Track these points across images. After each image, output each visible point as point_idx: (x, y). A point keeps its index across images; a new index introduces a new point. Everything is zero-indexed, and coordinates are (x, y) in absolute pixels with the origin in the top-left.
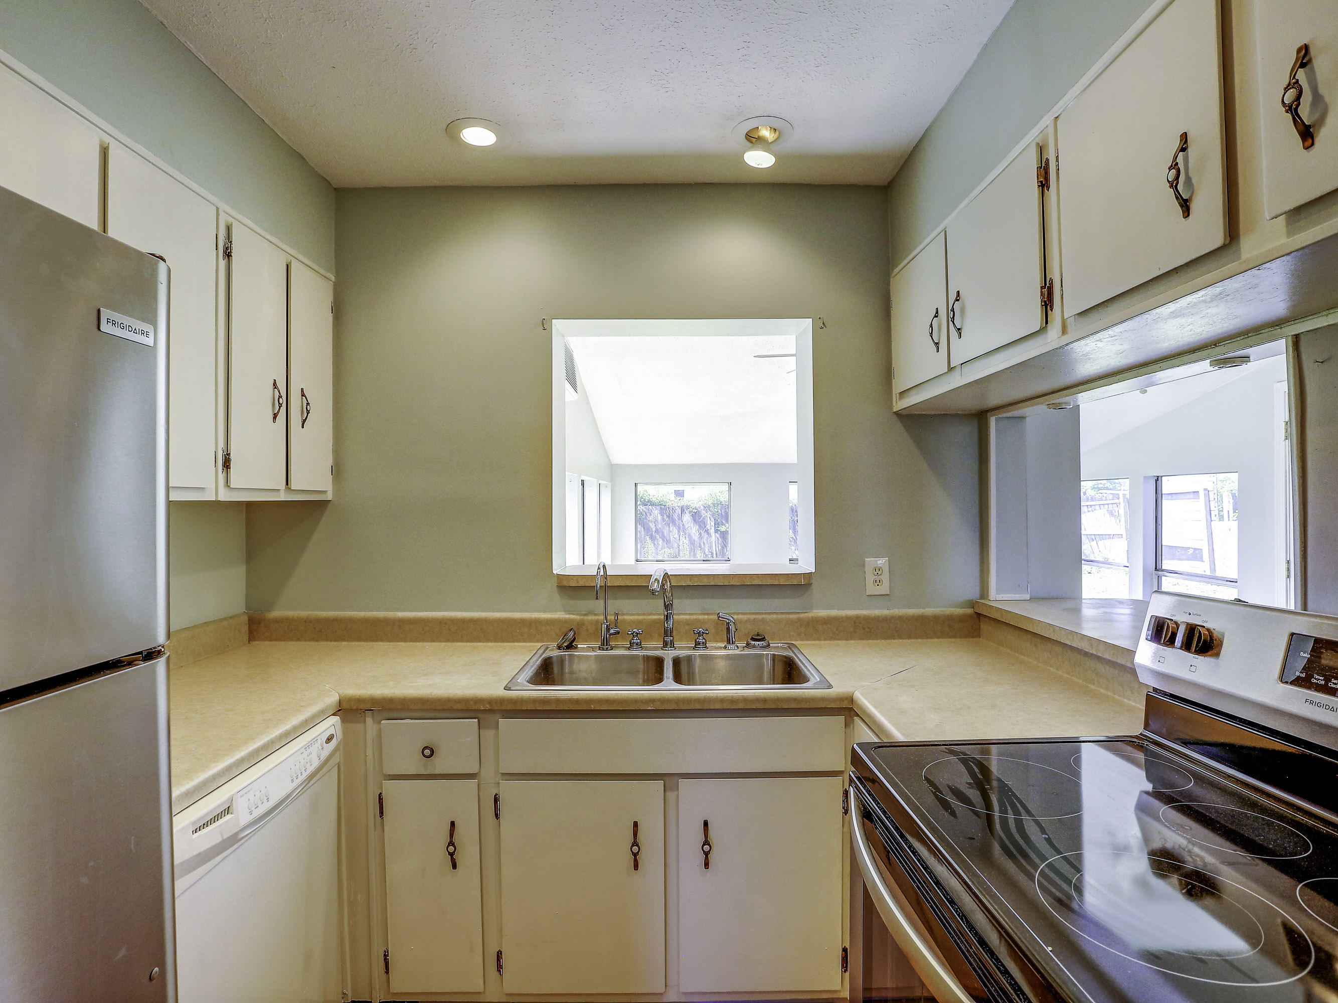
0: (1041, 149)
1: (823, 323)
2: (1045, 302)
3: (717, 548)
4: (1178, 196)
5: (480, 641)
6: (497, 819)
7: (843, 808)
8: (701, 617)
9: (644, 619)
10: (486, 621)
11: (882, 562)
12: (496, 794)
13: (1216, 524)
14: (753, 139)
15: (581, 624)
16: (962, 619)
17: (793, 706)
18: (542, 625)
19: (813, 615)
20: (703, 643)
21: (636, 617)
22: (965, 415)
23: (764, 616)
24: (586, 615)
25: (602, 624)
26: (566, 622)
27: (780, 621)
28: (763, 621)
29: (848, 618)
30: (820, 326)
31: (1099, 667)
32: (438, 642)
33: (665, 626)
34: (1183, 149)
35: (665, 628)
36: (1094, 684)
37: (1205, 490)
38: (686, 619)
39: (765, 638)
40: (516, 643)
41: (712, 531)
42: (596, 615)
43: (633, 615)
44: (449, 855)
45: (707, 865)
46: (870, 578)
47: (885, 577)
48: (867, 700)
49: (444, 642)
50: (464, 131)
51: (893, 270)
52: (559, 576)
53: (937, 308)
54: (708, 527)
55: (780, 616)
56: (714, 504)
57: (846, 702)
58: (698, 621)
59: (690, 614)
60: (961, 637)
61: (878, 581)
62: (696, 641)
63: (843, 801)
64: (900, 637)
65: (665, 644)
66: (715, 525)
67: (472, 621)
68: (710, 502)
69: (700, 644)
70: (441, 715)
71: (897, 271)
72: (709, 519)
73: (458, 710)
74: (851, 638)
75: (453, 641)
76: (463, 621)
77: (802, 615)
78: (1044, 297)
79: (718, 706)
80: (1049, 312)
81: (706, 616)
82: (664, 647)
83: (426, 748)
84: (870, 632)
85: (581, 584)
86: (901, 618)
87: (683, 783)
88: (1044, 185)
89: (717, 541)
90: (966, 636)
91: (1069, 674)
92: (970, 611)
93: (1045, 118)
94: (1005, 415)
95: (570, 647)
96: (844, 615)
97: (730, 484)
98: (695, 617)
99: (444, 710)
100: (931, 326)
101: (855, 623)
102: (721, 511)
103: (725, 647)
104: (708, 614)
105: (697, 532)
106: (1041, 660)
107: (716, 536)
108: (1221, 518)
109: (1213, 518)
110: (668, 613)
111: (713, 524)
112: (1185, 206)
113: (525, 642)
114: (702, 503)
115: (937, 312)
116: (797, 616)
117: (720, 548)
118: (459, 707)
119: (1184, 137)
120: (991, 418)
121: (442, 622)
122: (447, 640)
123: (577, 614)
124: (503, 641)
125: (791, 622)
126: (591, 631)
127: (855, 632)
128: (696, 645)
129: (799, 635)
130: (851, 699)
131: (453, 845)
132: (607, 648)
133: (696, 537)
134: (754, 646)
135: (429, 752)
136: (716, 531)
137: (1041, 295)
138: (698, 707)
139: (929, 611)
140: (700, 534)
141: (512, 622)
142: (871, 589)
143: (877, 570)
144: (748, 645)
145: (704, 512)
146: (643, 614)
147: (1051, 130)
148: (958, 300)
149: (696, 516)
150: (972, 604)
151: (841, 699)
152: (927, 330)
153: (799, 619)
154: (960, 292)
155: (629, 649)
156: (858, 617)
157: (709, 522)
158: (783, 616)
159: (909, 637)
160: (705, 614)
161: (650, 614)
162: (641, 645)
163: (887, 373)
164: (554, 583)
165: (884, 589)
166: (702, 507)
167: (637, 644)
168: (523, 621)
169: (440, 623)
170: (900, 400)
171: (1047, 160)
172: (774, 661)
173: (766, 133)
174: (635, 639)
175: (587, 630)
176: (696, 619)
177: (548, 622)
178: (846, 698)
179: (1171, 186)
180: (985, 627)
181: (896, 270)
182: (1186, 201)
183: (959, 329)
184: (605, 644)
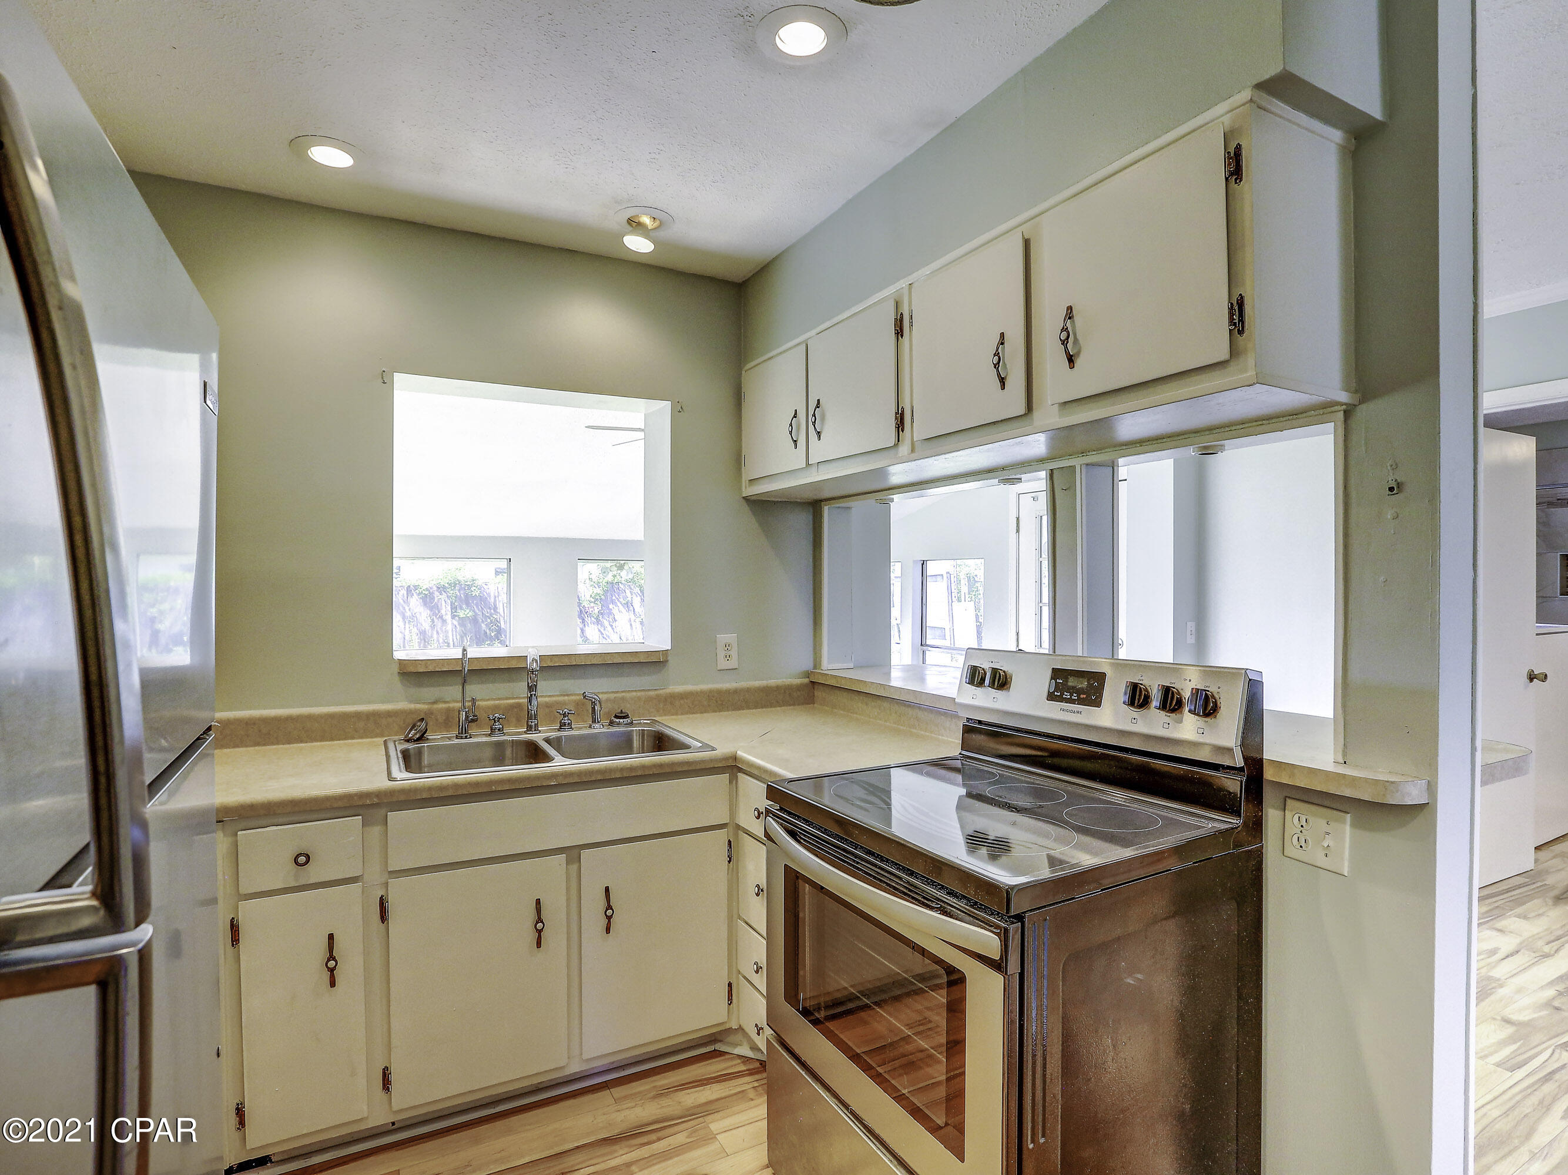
0: (897, 305)
1: (681, 407)
2: (898, 425)
3: (455, 638)
4: (999, 375)
5: (302, 742)
6: (383, 923)
7: (728, 856)
8: (561, 698)
9: (501, 704)
10: (310, 717)
11: (730, 637)
12: (382, 896)
13: (955, 604)
14: (634, 225)
15: (430, 713)
16: (799, 688)
17: (685, 768)
18: (382, 718)
19: (670, 691)
20: (569, 724)
21: (492, 702)
22: (804, 503)
23: (623, 694)
24: (434, 703)
25: (459, 711)
26: (411, 712)
27: (639, 698)
28: (623, 699)
29: (702, 692)
30: (678, 410)
31: (920, 714)
32: (242, 747)
33: (528, 708)
34: (1002, 344)
35: (528, 712)
36: (916, 729)
37: (948, 573)
38: (546, 702)
39: (628, 715)
40: (350, 741)
41: (448, 617)
42: (445, 702)
43: (488, 700)
44: (328, 971)
45: (608, 930)
46: (721, 654)
47: (734, 653)
48: (751, 755)
49: (251, 746)
50: (312, 149)
51: (745, 365)
52: (401, 662)
53: (796, 410)
54: (443, 612)
55: (639, 694)
56: (450, 584)
57: (730, 761)
58: (557, 703)
59: (550, 696)
60: (798, 705)
61: (728, 656)
62: (561, 722)
63: (728, 850)
64: (749, 708)
65: (529, 728)
66: (452, 609)
67: (290, 719)
68: (444, 582)
69: (565, 725)
70: (315, 816)
71: (750, 367)
72: (443, 602)
73: (339, 808)
74: (705, 712)
75: (264, 745)
76: (277, 720)
77: (661, 692)
78: (898, 421)
79: (618, 775)
80: (901, 433)
81: (566, 698)
82: (528, 731)
83: (300, 855)
84: (722, 704)
85: (431, 668)
86: (748, 690)
87: (585, 854)
88: (899, 332)
89: (454, 630)
90: (803, 704)
91: (895, 724)
92: (806, 680)
93: (902, 281)
94: (840, 505)
95: (421, 739)
96: (699, 690)
97: (509, 560)
98: (554, 699)
99: (321, 810)
100: (791, 425)
101: (709, 696)
102: (460, 593)
103: (590, 727)
104: (567, 695)
105: (429, 618)
106: (871, 716)
107: (453, 624)
108: (959, 600)
109: (954, 599)
110: (531, 695)
111: (449, 608)
112: (1002, 381)
113: (362, 738)
114: (435, 583)
115: (796, 413)
116: (656, 692)
117: (458, 637)
118: (340, 804)
119: (1002, 335)
120: (825, 507)
121: (249, 723)
122: (257, 744)
123: (424, 703)
124: (332, 739)
125: (650, 699)
126: (440, 720)
127: (709, 705)
128: (561, 726)
129: (658, 711)
130: (735, 758)
131: (334, 959)
132: (466, 736)
133: (426, 625)
134: (619, 724)
135: (303, 859)
136: (453, 617)
137: (896, 419)
138: (599, 777)
139: (772, 682)
140: (433, 621)
141: (345, 717)
142: (723, 664)
143: (727, 646)
144: (611, 723)
145: (437, 594)
146: (499, 699)
147: (906, 292)
148: (818, 407)
149: (428, 599)
150: (808, 674)
151: (726, 759)
152: (787, 428)
153: (658, 696)
154: (820, 401)
155: (490, 735)
156: (711, 691)
157: (444, 607)
158: (643, 693)
159: (756, 707)
160: (564, 695)
161: (507, 699)
162: (503, 730)
163: (738, 460)
164: (396, 669)
165: (733, 663)
166: (435, 588)
167: (499, 730)
168: (358, 715)
169: (247, 724)
170: (749, 486)
171: (902, 314)
172: (643, 736)
173: (646, 220)
174: (497, 724)
175: (437, 720)
176: (556, 702)
177: (389, 714)
178: (731, 757)
179: (995, 367)
180: (819, 693)
181: (748, 366)
182: (1003, 378)
183: (819, 432)
184: (463, 733)
